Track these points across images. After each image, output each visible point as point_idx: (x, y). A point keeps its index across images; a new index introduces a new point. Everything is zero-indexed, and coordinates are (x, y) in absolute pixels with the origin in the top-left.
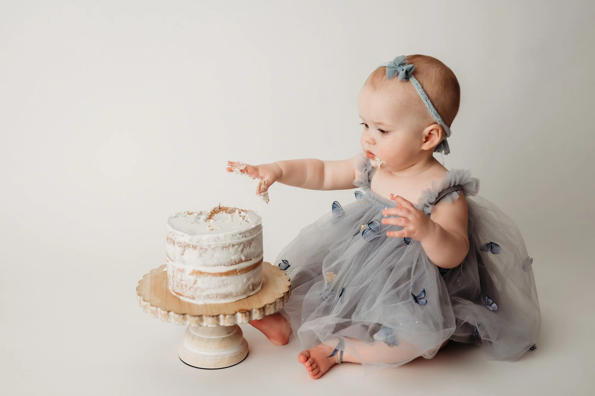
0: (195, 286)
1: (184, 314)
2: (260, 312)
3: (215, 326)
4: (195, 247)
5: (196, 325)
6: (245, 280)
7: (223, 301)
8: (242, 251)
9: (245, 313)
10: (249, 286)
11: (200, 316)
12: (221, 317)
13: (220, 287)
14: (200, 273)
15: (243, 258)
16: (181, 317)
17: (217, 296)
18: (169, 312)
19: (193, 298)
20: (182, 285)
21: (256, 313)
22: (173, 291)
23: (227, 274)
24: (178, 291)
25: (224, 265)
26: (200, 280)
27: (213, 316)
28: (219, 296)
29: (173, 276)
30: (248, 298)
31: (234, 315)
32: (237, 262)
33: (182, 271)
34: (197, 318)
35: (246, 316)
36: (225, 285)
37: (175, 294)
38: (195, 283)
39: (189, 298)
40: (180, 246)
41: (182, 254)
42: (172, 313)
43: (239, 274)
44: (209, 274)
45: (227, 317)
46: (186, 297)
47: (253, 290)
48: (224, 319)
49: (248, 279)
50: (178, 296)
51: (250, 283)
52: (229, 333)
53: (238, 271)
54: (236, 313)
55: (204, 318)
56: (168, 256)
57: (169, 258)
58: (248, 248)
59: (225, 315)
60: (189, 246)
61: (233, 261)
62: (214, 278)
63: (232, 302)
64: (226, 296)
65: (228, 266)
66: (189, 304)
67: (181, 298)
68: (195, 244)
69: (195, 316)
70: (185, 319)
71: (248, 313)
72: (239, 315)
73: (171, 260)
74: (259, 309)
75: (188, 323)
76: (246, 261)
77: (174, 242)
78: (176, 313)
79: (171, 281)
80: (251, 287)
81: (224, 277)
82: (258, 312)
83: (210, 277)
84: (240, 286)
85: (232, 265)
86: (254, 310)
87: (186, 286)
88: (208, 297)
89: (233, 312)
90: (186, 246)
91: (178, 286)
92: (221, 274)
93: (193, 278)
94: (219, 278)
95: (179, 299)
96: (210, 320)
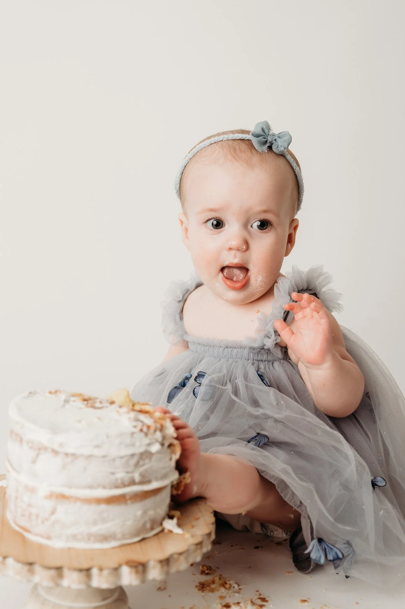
0: (53, 518)
1: (31, 564)
2: (162, 566)
3: (82, 587)
4: (55, 452)
5: (51, 584)
6: (139, 513)
7: (98, 546)
8: (137, 465)
9: (136, 567)
10: (144, 524)
11: (59, 569)
12: (95, 571)
13: (95, 523)
14: (63, 497)
15: (137, 477)
16: (26, 568)
17: (90, 537)
18: (5, 558)
19: (49, 538)
20: (30, 515)
21: (154, 567)
22: (15, 523)
23: (111, 501)
24: (23, 523)
25: (104, 487)
26: (62, 508)
27: (81, 570)
28: (92, 538)
29: (16, 498)
30: (142, 543)
31: (116, 570)
32: (126, 483)
33: (32, 490)
34: (53, 572)
35: (137, 572)
36: (104, 521)
37: (17, 529)
38: (53, 512)
39: (41, 536)
40: (31, 448)
41: (34, 462)
42: (10, 561)
43: (129, 502)
44: (77, 499)
45: (105, 572)
46: (36, 535)
47: (152, 529)
48: (100, 575)
49: (145, 512)
50: (22, 531)
51: (147, 518)
52: (104, 599)
53: (128, 497)
54: (120, 566)
55: (66, 572)
56: (9, 462)
57: (11, 465)
58: (147, 461)
59: (101, 569)
60: (46, 449)
61: (119, 481)
62: (86, 507)
63: (114, 548)
64: (105, 538)
65: (111, 488)
66: (41, 547)
67: (26, 534)
68: (56, 447)
69: (49, 568)
70: (32, 572)
71: (140, 568)
72: (126, 571)
73: (14, 469)
74: (161, 562)
75: (37, 579)
76: (142, 483)
77: (21, 441)
78: (18, 561)
79: (11, 506)
80: (148, 526)
81: (103, 507)
82: (158, 566)
83: (79, 504)
84: (129, 523)
85: (117, 487)
86: (152, 564)
87: (37, 516)
88: (74, 537)
89: (115, 565)
90: (41, 449)
91: (23, 515)
92: (99, 501)
93: (49, 504)
94: (94, 508)
95: (23, 538)
96: (75, 575)
